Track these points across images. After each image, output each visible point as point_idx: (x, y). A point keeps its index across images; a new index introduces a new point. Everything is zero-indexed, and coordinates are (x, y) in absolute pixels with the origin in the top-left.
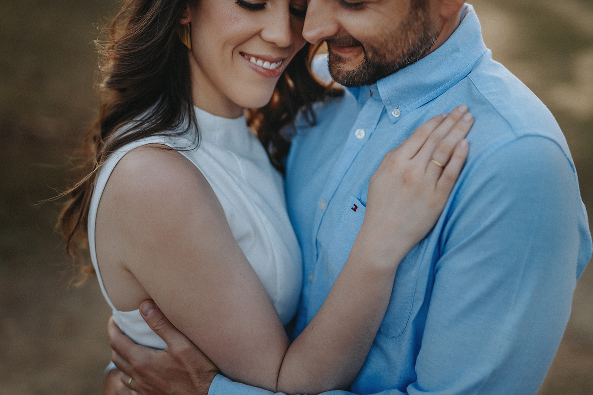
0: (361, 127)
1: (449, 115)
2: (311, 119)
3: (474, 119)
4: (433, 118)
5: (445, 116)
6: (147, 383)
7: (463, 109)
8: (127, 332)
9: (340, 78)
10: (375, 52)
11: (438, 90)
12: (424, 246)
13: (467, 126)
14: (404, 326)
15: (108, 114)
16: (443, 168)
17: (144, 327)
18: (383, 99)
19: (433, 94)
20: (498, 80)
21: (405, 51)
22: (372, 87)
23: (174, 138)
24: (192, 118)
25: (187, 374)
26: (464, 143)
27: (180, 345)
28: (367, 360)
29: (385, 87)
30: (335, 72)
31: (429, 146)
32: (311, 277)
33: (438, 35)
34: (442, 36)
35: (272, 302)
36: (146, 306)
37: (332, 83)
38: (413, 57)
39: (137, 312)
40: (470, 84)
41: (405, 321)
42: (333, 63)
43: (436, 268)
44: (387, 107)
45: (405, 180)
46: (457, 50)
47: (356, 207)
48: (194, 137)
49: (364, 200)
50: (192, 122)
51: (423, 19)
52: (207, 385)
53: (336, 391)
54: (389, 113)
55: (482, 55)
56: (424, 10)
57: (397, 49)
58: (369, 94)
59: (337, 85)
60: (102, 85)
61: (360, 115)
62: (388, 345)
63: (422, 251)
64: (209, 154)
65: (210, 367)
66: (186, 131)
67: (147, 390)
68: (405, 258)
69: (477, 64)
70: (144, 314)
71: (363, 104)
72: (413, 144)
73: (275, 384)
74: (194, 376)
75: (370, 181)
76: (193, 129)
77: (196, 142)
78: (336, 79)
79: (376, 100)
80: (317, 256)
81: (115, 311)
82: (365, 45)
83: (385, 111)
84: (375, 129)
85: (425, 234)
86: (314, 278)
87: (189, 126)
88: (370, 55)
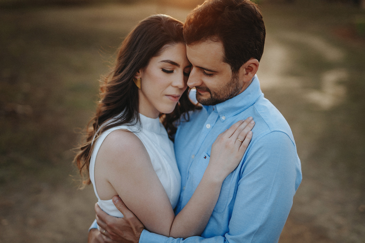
0: (209, 123)
1: (245, 120)
2: (187, 118)
3: (255, 123)
4: (239, 121)
5: (244, 121)
6: (113, 232)
7: (251, 118)
8: (104, 210)
9: (200, 101)
10: (216, 94)
11: (241, 110)
12: (234, 174)
13: (252, 125)
14: (224, 208)
15: (101, 115)
16: (242, 142)
17: (114, 207)
18: (218, 112)
19: (239, 111)
20: (265, 107)
21: (228, 94)
22: (214, 107)
23: (130, 126)
24: (138, 118)
25: (131, 228)
26: (251, 132)
27: (129, 216)
28: (208, 223)
29: (219, 107)
30: (198, 99)
31: (237, 133)
32: (184, 188)
33: (242, 88)
34: (243, 88)
35: (169, 199)
36: (116, 198)
37: (198, 104)
38: (231, 96)
39: (111, 201)
40: (254, 109)
41: (225, 206)
42: (198, 95)
43: (238, 184)
44: (220, 115)
45: (227, 146)
46: (249, 94)
47: (206, 157)
48: (139, 127)
49: (209, 154)
50: (138, 120)
51: (236, 82)
52: (140, 234)
53: (195, 236)
54: (221, 118)
55: (260, 96)
56: (237, 79)
57: (225, 93)
58: (212, 109)
59: (200, 105)
60: (100, 102)
61: (208, 118)
62: (217, 216)
63: (233, 176)
64: (145, 135)
65: (141, 226)
66: (135, 124)
67: (112, 235)
68: (225, 179)
69: (257, 100)
70: (114, 202)
71: (209, 113)
72: (230, 132)
73: (169, 234)
74: (134, 229)
75: (212, 146)
76: (139, 123)
77: (140, 129)
78: (199, 102)
79: (215, 112)
80: (188, 178)
81: (99, 200)
82: (212, 91)
83: (219, 117)
84: (215, 124)
85: (234, 169)
86: (186, 188)
87: (137, 121)
88: (213, 95)
